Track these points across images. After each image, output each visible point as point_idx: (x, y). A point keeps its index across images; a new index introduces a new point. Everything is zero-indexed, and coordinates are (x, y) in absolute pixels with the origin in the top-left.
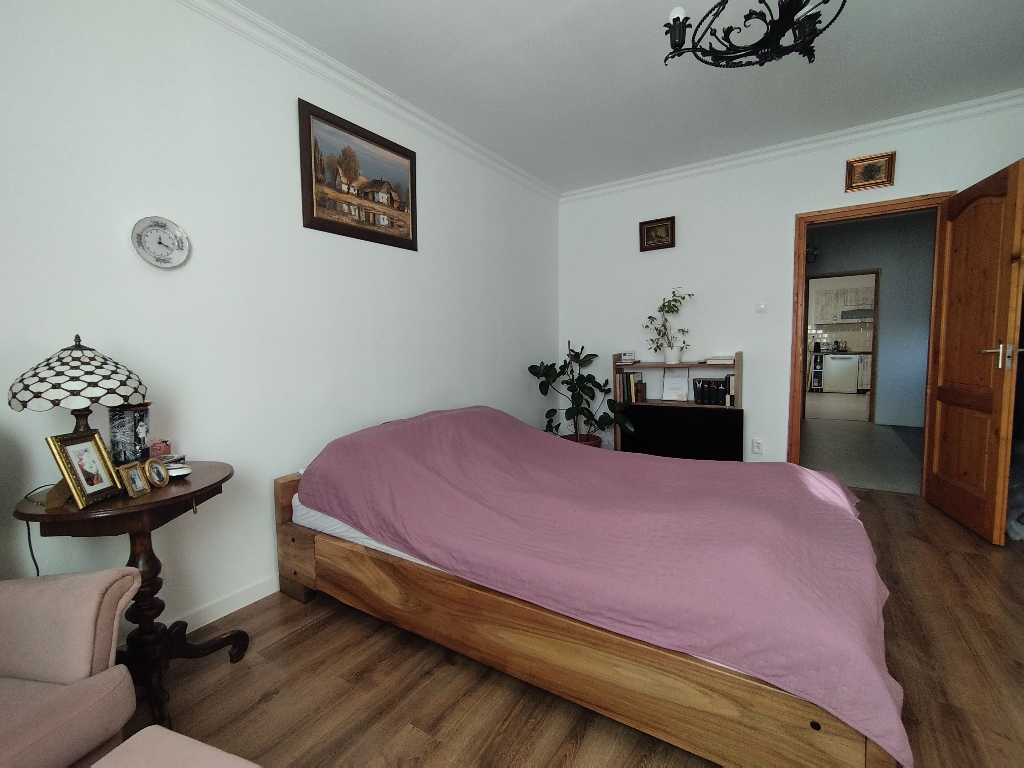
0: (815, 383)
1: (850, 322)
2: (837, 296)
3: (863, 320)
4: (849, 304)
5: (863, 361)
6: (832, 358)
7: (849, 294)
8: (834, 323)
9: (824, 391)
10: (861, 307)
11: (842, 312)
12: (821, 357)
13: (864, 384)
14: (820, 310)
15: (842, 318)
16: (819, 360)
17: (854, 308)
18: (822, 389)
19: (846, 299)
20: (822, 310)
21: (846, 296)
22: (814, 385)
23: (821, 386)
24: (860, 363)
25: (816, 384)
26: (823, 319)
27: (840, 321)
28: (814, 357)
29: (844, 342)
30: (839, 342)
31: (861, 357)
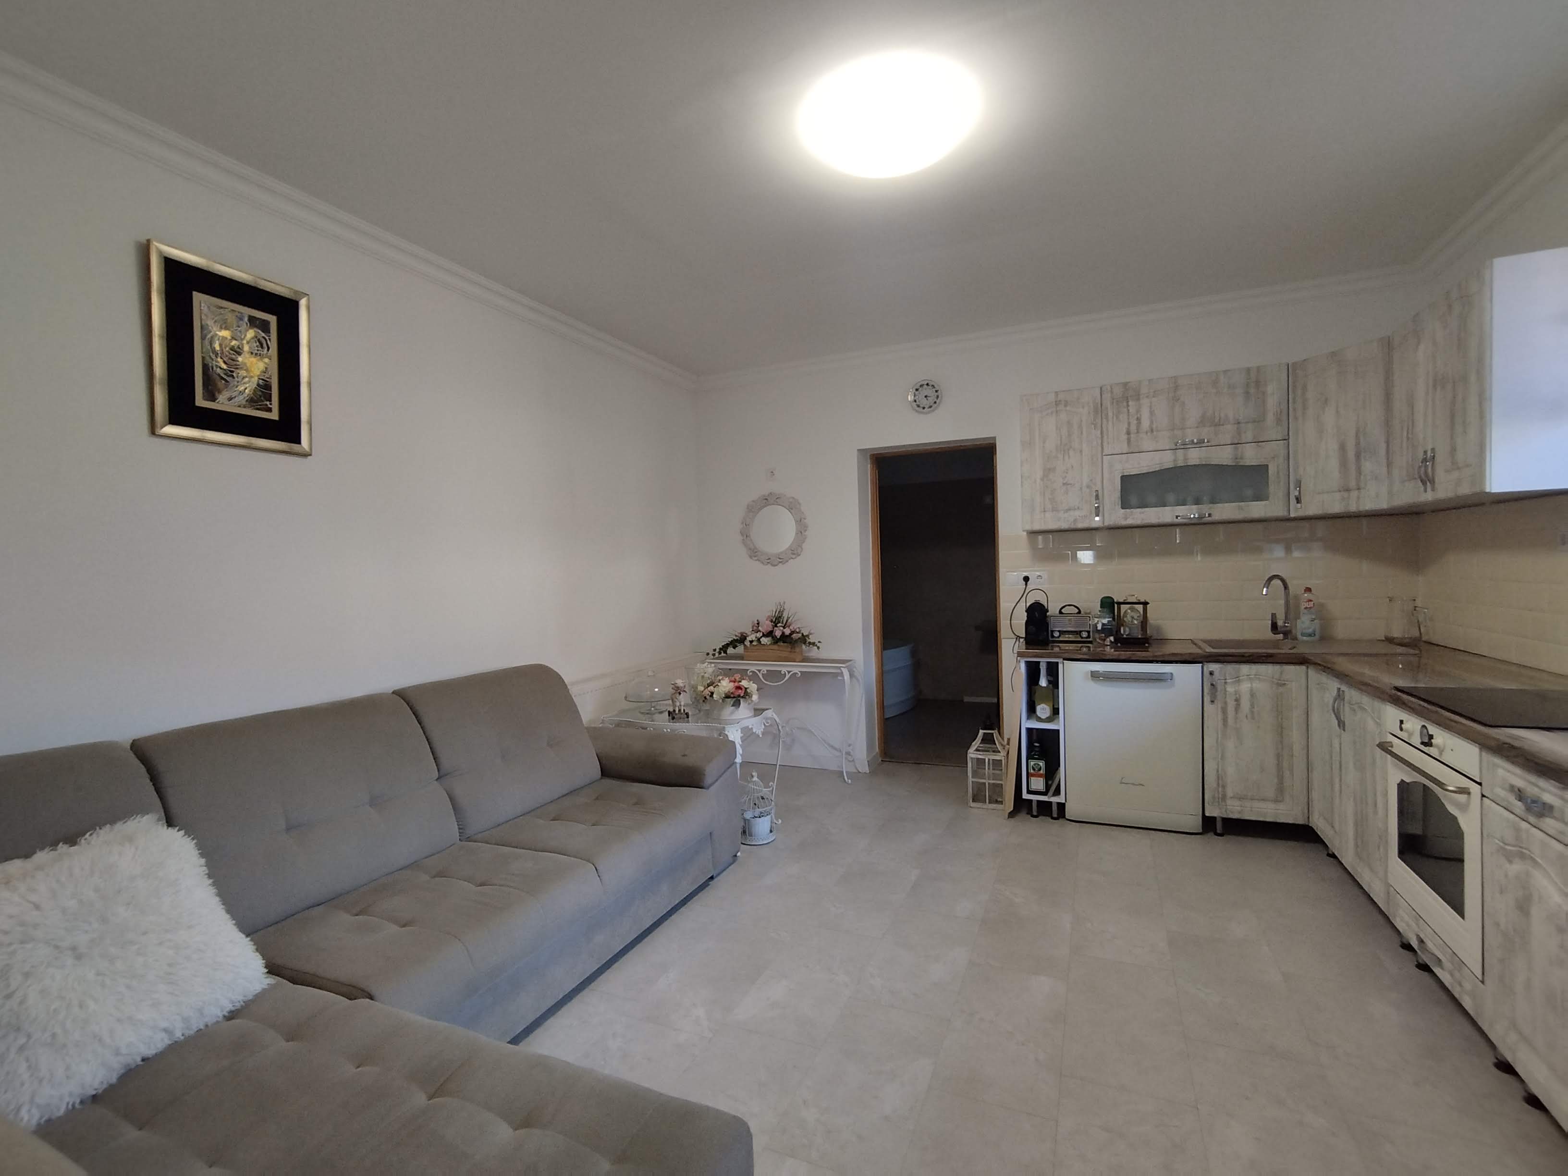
0: (1033, 780)
1: (1154, 520)
2: (1099, 410)
3: (1205, 509)
4: (1147, 443)
5: (1219, 695)
6: (1095, 675)
7: (1145, 402)
8: (1094, 525)
9: (1070, 812)
10: (1195, 456)
11: (1125, 479)
12: (1053, 670)
13: (1230, 793)
14: (1039, 474)
15: (1125, 505)
16: (1043, 682)
17: (1166, 460)
18: (1062, 807)
19: (1133, 428)
20: (1048, 471)
21: (1132, 410)
22: (1033, 787)
23: (1057, 792)
24: (1207, 699)
25: (1038, 784)
26: (1055, 510)
27: (1117, 516)
28: (1023, 666)
29: (1139, 603)
30: (1119, 604)
31: (1211, 673)
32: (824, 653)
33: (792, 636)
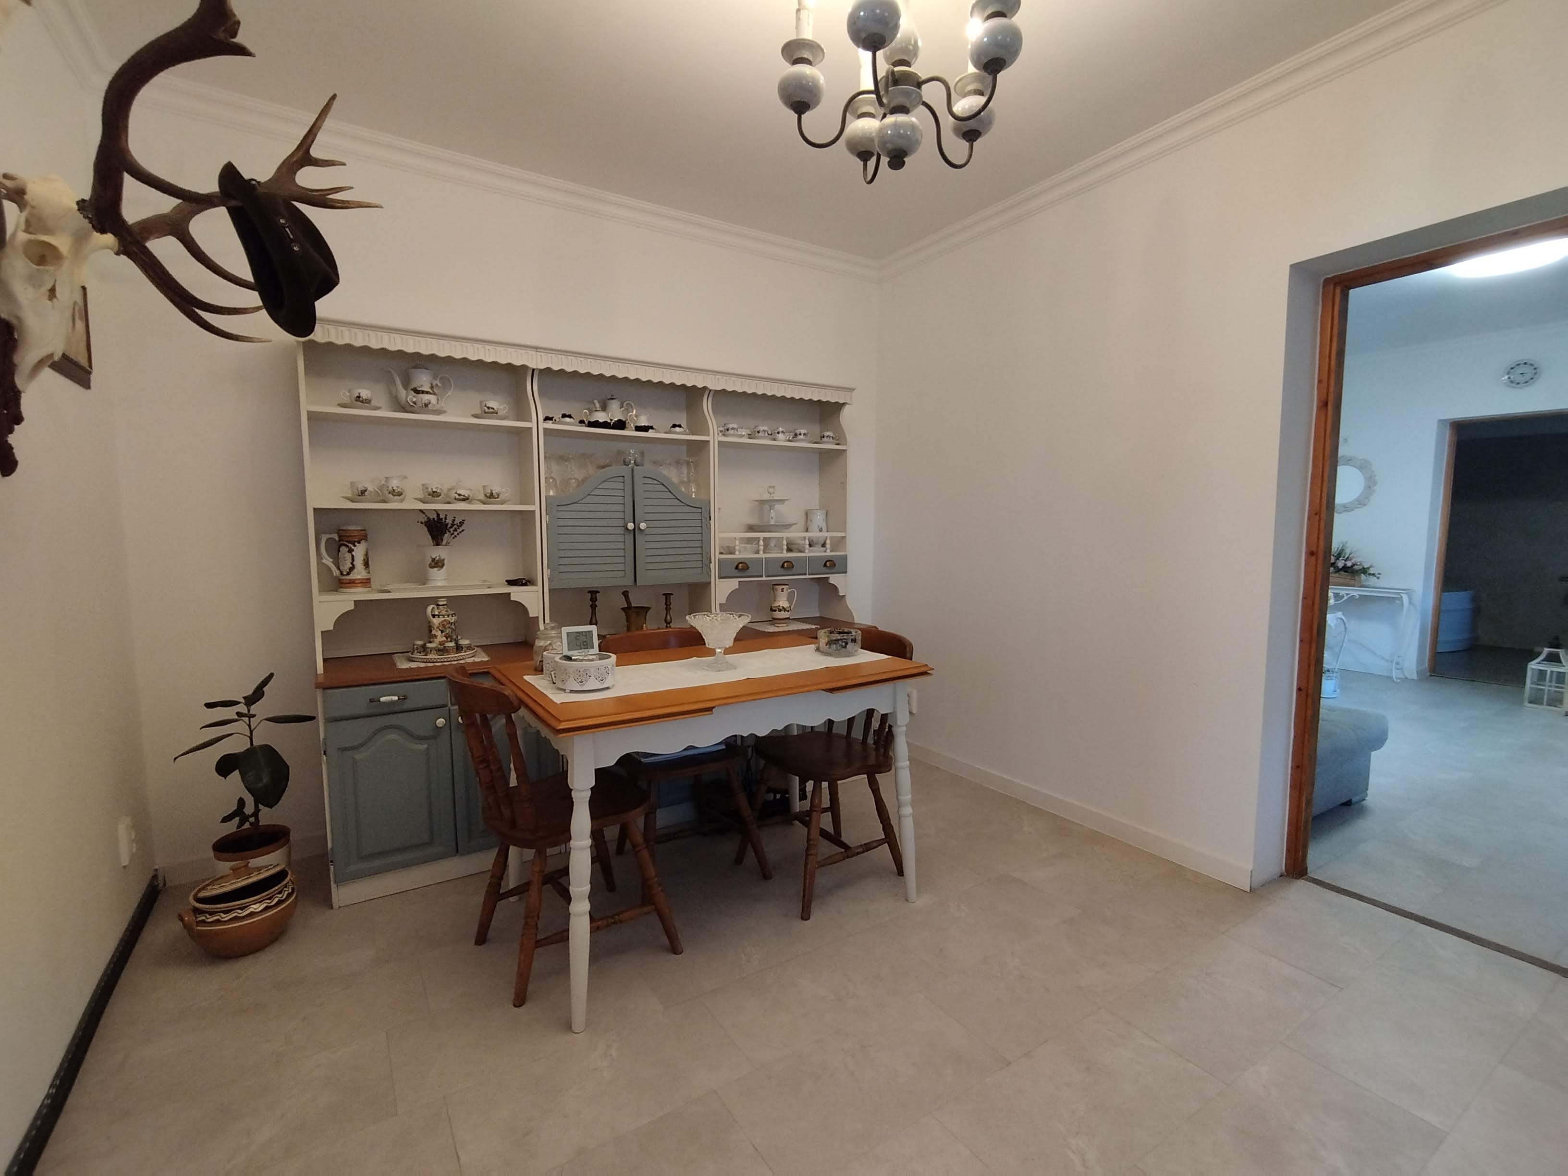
32: (1383, 582)
33: (1354, 568)
